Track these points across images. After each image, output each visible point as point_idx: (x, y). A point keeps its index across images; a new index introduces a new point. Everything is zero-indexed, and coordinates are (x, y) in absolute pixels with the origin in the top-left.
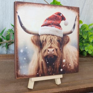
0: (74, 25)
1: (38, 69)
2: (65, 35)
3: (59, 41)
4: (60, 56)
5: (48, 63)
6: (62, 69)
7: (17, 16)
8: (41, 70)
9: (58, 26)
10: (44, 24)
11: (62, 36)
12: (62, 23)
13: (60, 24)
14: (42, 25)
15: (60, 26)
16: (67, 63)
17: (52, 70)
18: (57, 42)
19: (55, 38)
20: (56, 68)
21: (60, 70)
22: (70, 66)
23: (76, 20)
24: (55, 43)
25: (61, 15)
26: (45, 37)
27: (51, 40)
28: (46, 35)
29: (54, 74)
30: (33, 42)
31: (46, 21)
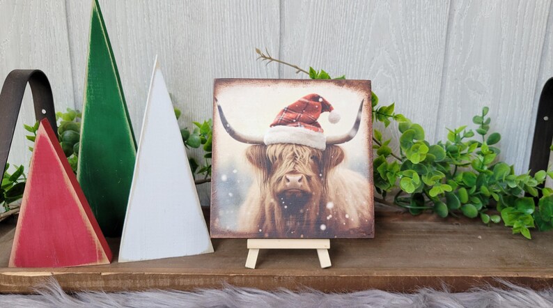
0: (358, 122)
1: (262, 220)
2: (331, 145)
3: (314, 157)
4: (319, 194)
5: (286, 207)
6: (326, 224)
7: (217, 108)
8: (268, 222)
9: (314, 124)
10: (277, 120)
11: (323, 147)
12: (323, 118)
13: (319, 121)
14: (272, 122)
15: (318, 126)
16: (337, 212)
17: (296, 224)
18: (311, 160)
19: (305, 151)
20: (308, 221)
21: (319, 228)
22: (347, 221)
23: (361, 110)
24: (305, 164)
25: (321, 100)
26: (279, 149)
27: (294, 157)
28: (282, 144)
29: (302, 236)
30: (250, 158)
31: (281, 113)
